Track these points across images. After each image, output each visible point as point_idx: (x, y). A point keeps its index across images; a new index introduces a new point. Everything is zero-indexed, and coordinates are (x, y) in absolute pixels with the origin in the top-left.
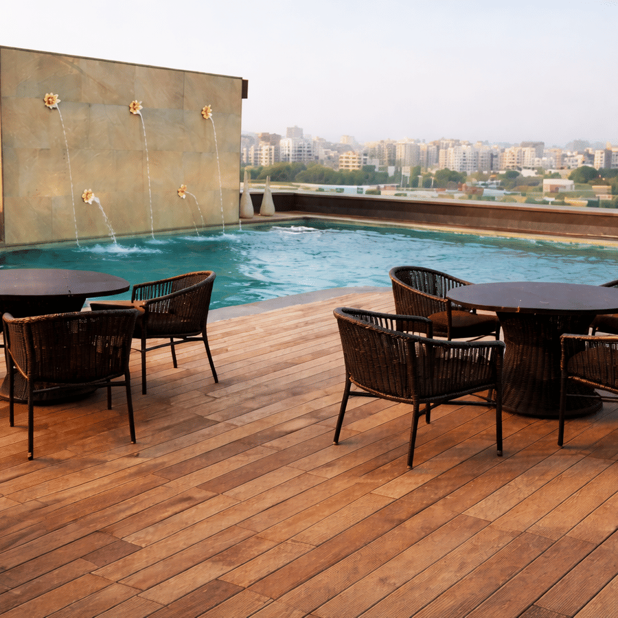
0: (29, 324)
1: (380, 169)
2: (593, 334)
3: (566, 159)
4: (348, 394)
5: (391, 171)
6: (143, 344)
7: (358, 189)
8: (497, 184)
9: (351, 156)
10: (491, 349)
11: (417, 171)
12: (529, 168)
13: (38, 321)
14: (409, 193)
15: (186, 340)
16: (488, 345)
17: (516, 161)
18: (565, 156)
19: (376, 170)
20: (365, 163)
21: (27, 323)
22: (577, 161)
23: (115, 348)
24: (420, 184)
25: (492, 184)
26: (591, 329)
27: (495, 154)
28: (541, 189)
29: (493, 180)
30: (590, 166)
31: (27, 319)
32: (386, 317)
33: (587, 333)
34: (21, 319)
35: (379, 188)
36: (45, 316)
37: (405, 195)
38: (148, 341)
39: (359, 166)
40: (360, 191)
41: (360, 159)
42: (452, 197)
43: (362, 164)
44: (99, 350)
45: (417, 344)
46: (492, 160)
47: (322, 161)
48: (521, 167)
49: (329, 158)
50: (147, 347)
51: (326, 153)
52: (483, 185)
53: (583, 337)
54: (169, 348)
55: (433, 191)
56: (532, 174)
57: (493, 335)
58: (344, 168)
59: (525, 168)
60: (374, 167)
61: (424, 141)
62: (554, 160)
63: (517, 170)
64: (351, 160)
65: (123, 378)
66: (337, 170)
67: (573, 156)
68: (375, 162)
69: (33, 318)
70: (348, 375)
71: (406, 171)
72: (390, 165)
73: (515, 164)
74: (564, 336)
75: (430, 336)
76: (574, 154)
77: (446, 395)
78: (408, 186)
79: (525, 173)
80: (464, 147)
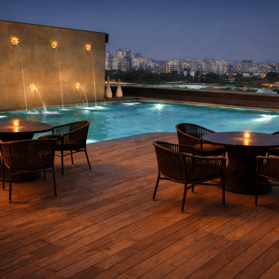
0: (10, 145)
2: (268, 156)
4: (159, 178)
5: (185, 73)
6: (62, 153)
8: (233, 80)
10: (220, 160)
11: (197, 74)
12: (247, 73)
13: (14, 143)
15: (78, 151)
16: (219, 159)
17: (240, 69)
18: (262, 67)
19: (179, 73)
21: (9, 144)
22: (268, 69)
23: (48, 156)
24: (199, 80)
25: (231, 80)
26: (267, 154)
27: (232, 66)
29: (231, 78)
30: (274, 71)
31: (9, 142)
32: (175, 145)
33: (265, 155)
34: (7, 142)
36: (17, 141)
38: (64, 152)
39: (170, 71)
41: (171, 68)
43: (172, 70)
44: (41, 156)
45: (187, 158)
46: (230, 69)
47: (152, 69)
48: (243, 72)
49: (156, 67)
50: (64, 155)
51: (154, 65)
53: (264, 157)
54: (70, 155)
56: (248, 75)
57: (223, 155)
58: (163, 72)
59: (245, 72)
60: (177, 71)
62: (257, 69)
63: (241, 73)
65: (51, 169)
66: (160, 73)
67: (266, 67)
68: (178, 69)
69: (12, 142)
70: (159, 170)
71: (193, 74)
72: (184, 71)
73: (240, 71)
74: (258, 157)
75: (194, 155)
76: (266, 66)
77: (200, 181)
79: (245, 75)
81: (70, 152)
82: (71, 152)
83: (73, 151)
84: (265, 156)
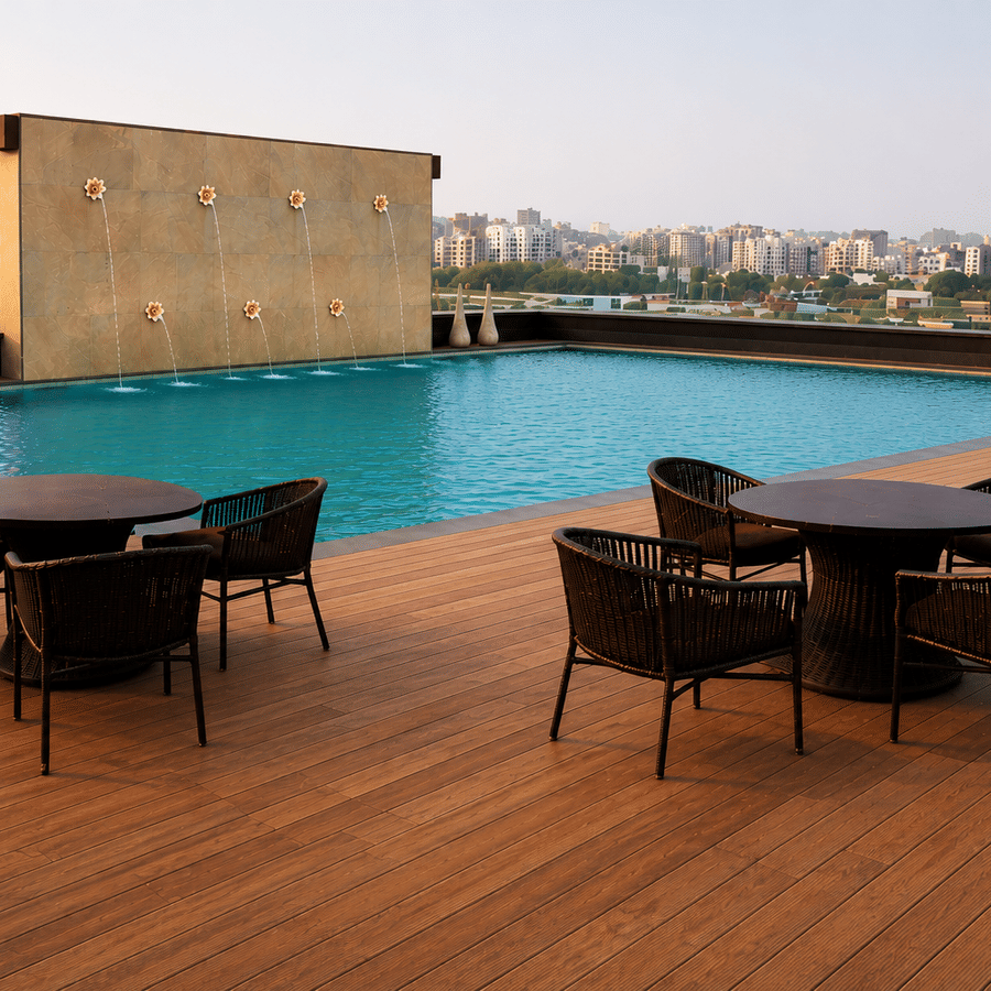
1: (646, 270)
3: (922, 259)
4: (572, 659)
5: (662, 271)
6: (224, 589)
7: (613, 300)
8: (816, 295)
9: (605, 251)
11: (700, 274)
12: (864, 272)
14: (688, 307)
15: (284, 583)
17: (844, 260)
18: (920, 254)
19: (641, 273)
20: (624, 261)
22: (938, 262)
24: (705, 293)
25: (810, 295)
27: (813, 249)
28: (883, 305)
29: (810, 288)
30: (958, 270)
35: (644, 299)
37: (683, 310)
39: (615, 267)
40: (616, 305)
41: (617, 256)
42: (752, 314)
43: (620, 264)
46: (809, 258)
47: (565, 259)
48: (853, 269)
49: (575, 254)
50: (228, 594)
51: (571, 247)
52: (795, 296)
55: (723, 304)
56: (869, 280)
57: (796, 561)
58: (594, 268)
59: (858, 271)
60: (638, 268)
61: (710, 229)
62: (903, 261)
63: (846, 275)
64: (604, 258)
66: (585, 271)
67: (934, 254)
68: (640, 261)
70: (573, 634)
71: (684, 274)
72: (661, 264)
73: (844, 266)
74: (900, 573)
76: (934, 250)
78: (686, 297)
79: (860, 279)
80: (768, 238)
81: (259, 583)
82: (265, 583)
83: (271, 582)
84: (936, 571)
